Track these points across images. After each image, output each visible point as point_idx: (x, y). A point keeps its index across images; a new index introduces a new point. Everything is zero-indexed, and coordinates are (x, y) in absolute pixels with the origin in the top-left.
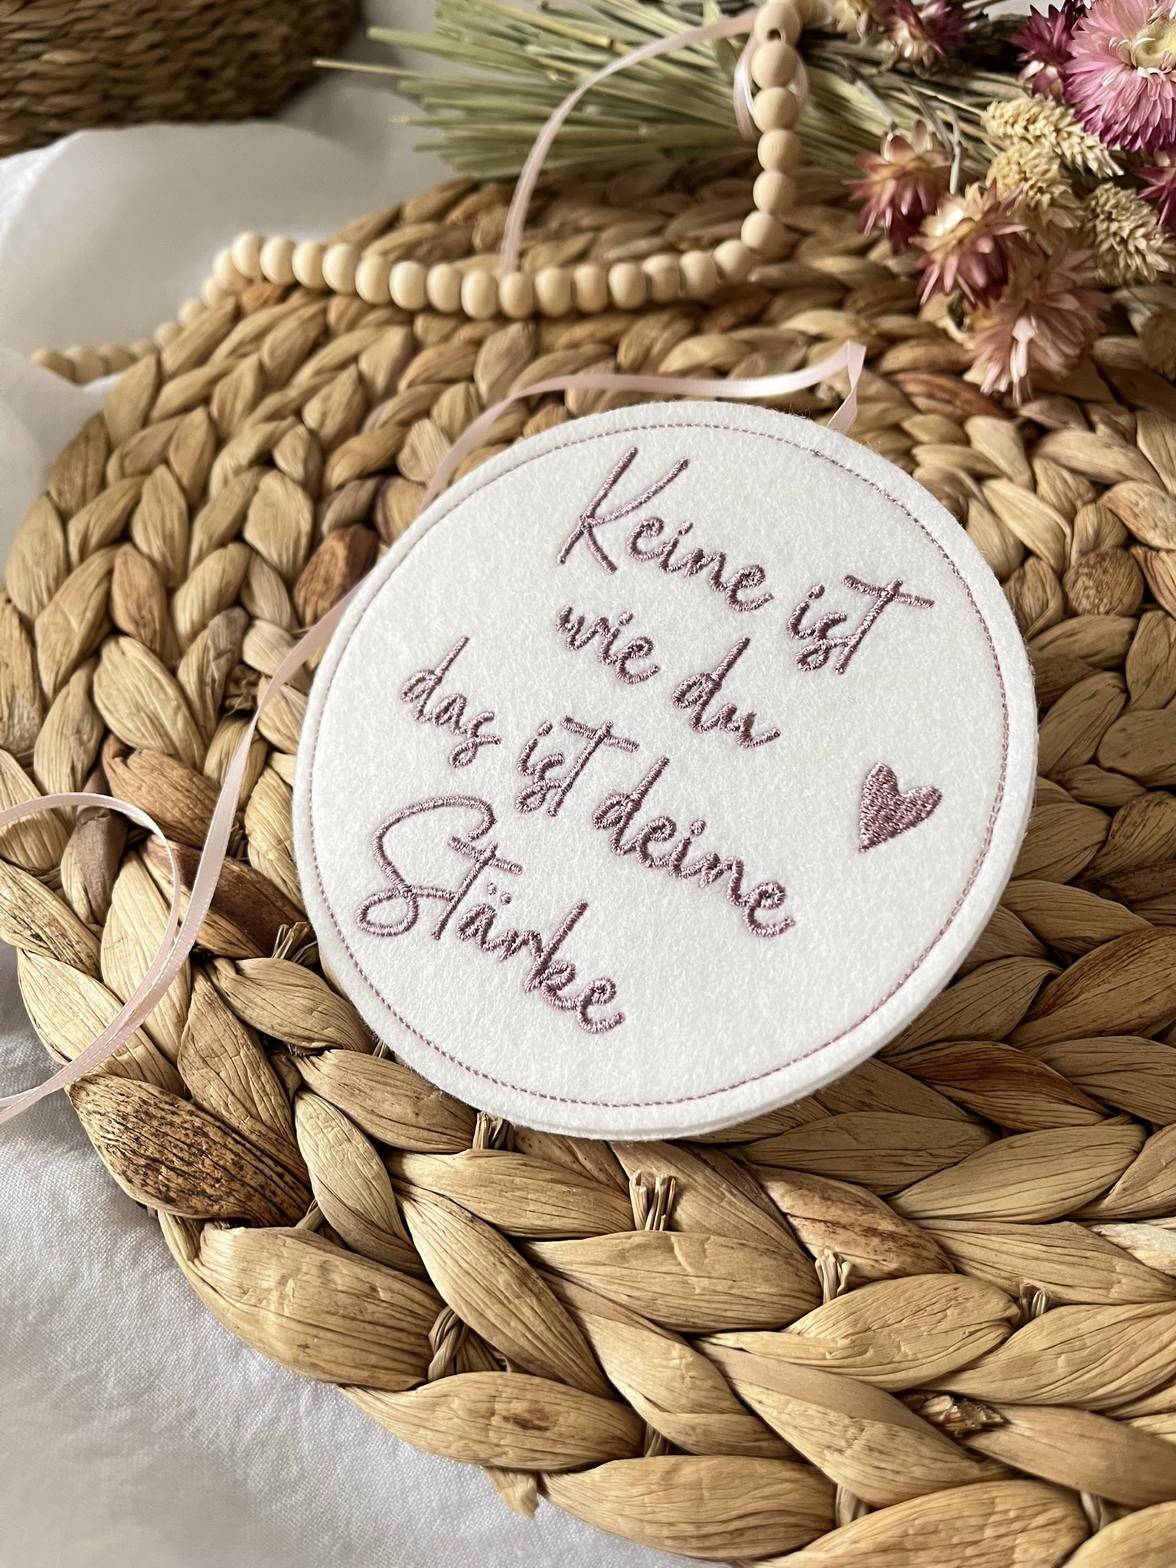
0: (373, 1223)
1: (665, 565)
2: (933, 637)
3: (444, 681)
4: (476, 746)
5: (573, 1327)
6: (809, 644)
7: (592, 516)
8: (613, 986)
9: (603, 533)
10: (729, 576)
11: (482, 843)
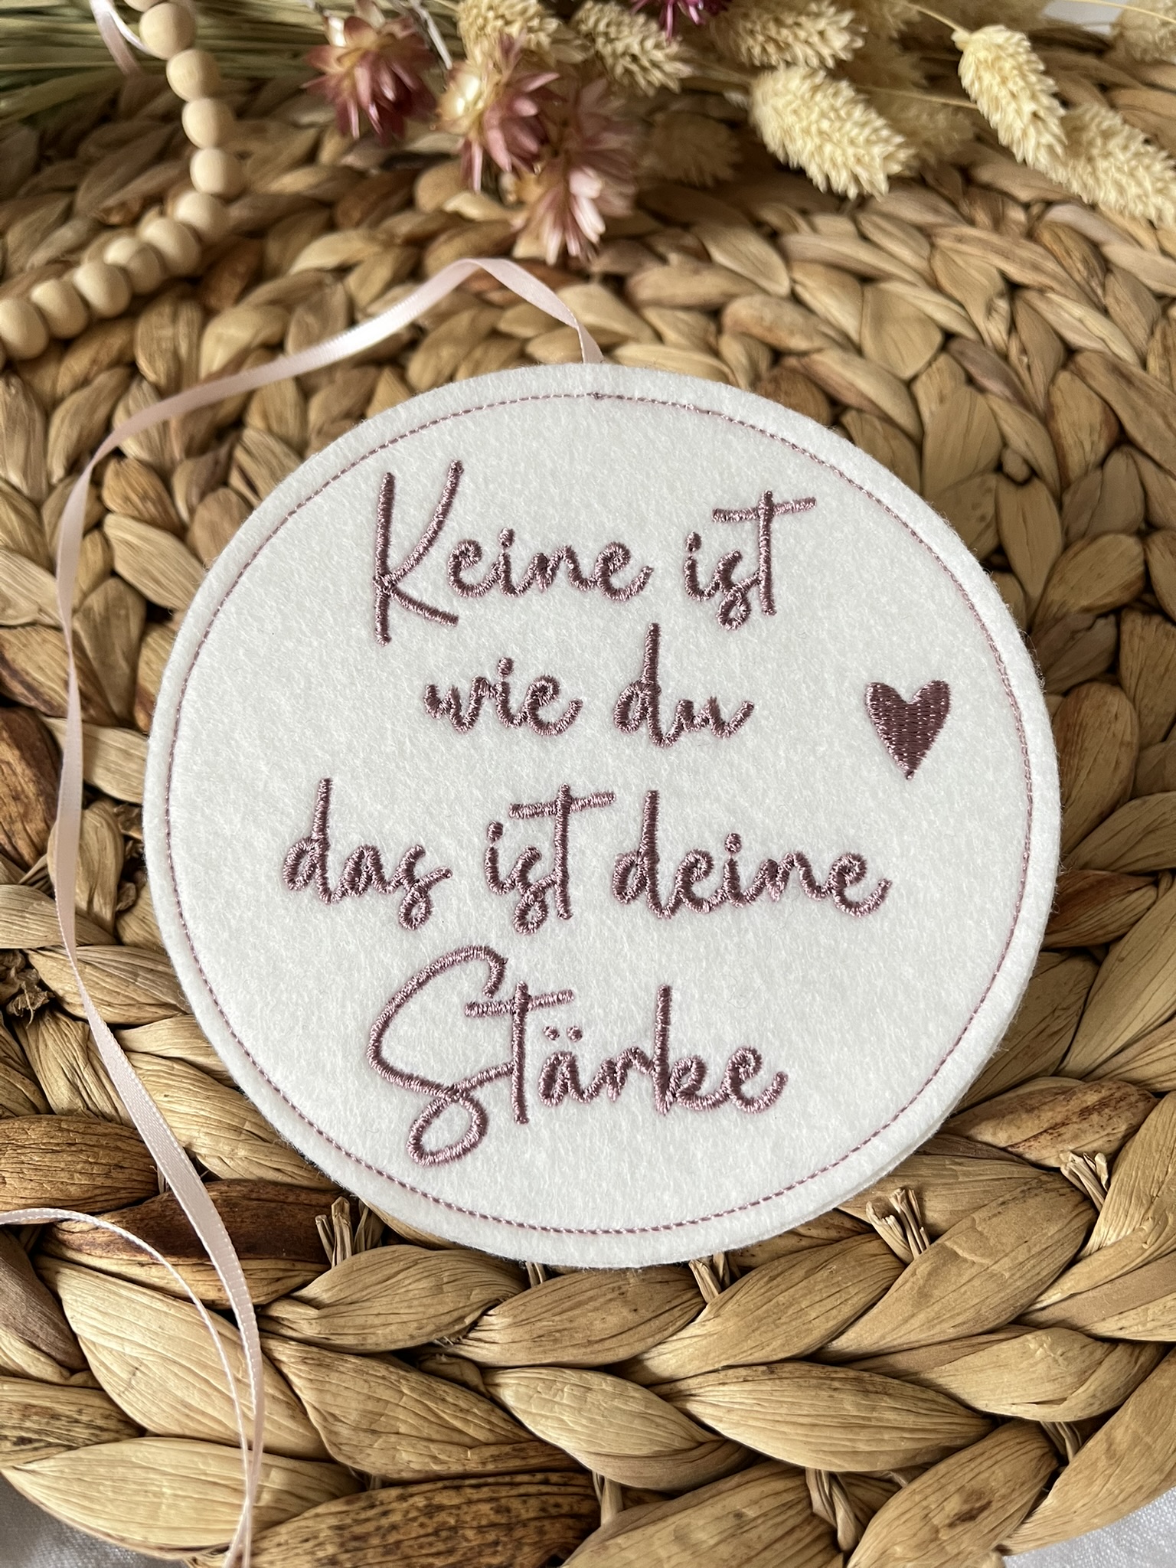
0: (677, 1452)
1: (509, 588)
2: (837, 534)
3: (332, 841)
4: (424, 891)
5: (931, 1394)
6: (721, 598)
7: (385, 570)
8: (754, 1052)
9: (415, 586)
10: (589, 566)
11: (507, 990)
